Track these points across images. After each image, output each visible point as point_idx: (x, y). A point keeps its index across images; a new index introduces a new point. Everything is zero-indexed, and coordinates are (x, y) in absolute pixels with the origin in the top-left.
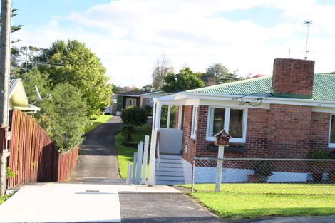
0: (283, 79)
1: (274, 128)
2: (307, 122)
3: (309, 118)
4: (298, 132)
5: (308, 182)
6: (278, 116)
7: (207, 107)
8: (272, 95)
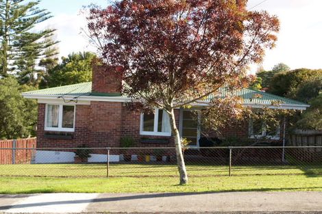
0: (97, 81)
1: (92, 120)
2: (118, 115)
3: (119, 112)
4: (111, 123)
5: (120, 162)
6: (94, 110)
7: (45, 104)
8: (90, 94)
